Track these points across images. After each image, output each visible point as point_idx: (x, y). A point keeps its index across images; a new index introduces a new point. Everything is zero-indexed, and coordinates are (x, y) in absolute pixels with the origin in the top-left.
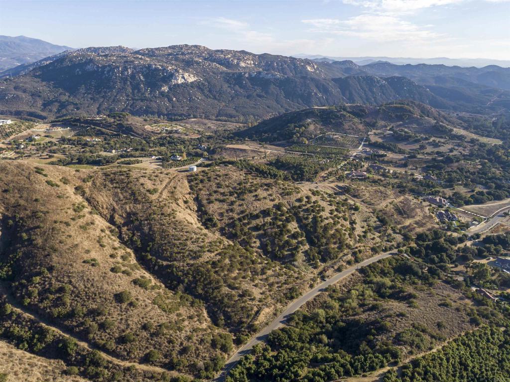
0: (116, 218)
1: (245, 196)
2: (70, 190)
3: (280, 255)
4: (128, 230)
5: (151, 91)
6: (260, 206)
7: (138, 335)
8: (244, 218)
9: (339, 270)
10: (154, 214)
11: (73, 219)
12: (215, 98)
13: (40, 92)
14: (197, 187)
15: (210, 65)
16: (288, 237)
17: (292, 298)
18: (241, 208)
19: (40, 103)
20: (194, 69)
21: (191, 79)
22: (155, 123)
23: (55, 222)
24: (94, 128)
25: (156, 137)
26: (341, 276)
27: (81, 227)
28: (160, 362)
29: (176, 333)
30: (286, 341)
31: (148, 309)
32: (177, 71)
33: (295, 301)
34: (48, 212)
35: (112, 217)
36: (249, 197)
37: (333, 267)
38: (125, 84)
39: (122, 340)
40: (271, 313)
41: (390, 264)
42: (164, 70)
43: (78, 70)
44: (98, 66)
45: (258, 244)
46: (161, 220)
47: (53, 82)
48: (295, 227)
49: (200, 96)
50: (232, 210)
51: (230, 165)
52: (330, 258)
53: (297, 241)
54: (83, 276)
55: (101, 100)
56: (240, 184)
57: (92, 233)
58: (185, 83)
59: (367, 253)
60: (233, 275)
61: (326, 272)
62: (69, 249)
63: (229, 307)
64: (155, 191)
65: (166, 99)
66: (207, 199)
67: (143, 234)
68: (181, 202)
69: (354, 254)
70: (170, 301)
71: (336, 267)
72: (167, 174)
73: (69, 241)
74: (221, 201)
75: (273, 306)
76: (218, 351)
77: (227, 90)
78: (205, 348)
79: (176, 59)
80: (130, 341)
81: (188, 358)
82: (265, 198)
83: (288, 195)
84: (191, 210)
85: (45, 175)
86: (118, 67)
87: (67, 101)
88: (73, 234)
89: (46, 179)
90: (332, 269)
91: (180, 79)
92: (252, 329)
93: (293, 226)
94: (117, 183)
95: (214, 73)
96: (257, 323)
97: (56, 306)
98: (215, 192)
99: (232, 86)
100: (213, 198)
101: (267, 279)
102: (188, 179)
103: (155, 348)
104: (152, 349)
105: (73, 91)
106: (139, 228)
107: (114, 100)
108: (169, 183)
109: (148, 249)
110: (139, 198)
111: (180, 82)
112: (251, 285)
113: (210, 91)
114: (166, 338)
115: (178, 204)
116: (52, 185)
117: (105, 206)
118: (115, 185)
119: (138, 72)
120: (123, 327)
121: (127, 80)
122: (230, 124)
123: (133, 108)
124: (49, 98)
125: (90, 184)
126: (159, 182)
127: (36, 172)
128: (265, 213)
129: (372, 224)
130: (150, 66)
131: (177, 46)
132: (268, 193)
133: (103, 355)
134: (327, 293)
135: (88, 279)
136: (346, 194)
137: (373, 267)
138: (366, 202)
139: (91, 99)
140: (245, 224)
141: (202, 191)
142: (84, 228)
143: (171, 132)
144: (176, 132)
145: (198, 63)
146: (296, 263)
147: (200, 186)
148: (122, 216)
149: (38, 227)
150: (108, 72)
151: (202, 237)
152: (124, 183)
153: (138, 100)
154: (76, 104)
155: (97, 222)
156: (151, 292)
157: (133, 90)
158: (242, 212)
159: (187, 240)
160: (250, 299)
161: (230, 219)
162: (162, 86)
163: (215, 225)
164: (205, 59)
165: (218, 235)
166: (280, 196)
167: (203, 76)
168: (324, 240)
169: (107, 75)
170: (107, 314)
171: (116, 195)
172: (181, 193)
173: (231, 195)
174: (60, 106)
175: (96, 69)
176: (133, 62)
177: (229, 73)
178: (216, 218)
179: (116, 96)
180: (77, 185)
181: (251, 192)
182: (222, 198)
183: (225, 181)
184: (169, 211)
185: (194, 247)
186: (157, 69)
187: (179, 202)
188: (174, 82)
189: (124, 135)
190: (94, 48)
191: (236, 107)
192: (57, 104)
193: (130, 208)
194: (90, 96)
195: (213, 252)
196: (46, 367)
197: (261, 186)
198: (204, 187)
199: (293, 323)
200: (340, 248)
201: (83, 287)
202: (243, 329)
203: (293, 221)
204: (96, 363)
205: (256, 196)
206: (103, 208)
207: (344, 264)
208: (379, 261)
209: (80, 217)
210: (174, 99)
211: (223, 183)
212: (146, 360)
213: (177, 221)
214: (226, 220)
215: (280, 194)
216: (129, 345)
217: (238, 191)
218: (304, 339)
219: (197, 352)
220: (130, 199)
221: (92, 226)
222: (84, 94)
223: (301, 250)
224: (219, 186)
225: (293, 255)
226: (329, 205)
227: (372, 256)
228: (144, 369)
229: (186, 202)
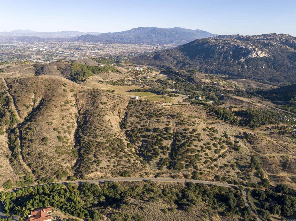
0: (81, 111)
1: (152, 119)
2: (71, 94)
3: (145, 154)
4: (82, 117)
5: (233, 61)
6: (156, 125)
7: (35, 155)
8: (142, 129)
9: (173, 177)
10: (95, 113)
11: (61, 106)
12: (275, 68)
13: (177, 57)
14: (130, 107)
15: (281, 46)
16: (158, 147)
17: (121, 175)
18: (145, 124)
19: (175, 62)
21: (262, 55)
23: (53, 105)
24: (176, 77)
25: (204, 86)
26: (169, 180)
27: (61, 110)
28: (33, 168)
29: (47, 161)
30: (85, 189)
31: (50, 148)
32: (254, 50)
33: (123, 178)
34: (54, 101)
35: (80, 110)
36: (154, 119)
37: (170, 173)
38: (220, 55)
39: (28, 154)
40: (101, 176)
41: (219, 191)
42: (246, 48)
43: (199, 47)
44: (210, 45)
45: (140, 144)
46: (96, 116)
47: (185, 53)
48: (168, 143)
49: (264, 66)
50: (138, 123)
52: (173, 168)
53: (162, 151)
54: (41, 127)
55: (204, 63)
56: (154, 111)
57: (64, 113)
58: (257, 57)
59: (209, 178)
60: (102, 151)
61: (163, 174)
62: (47, 116)
63: (83, 163)
64: (105, 103)
65: (241, 66)
66: (131, 114)
67: (86, 120)
68: (116, 113)
69: (194, 173)
70: (65, 150)
71: (172, 174)
72: (120, 98)
73: (50, 114)
74: (137, 117)
75: (104, 173)
76: (55, 176)
77: (286, 64)
78: (51, 172)
79: (258, 43)
80: (30, 156)
81: (42, 172)
82: (163, 122)
83: (180, 125)
84: (120, 117)
85: (65, 87)
86: (219, 46)
87: (187, 62)
88: (55, 111)
89: (64, 88)
90: (169, 175)
91: (254, 55)
92: (82, 177)
94: (92, 96)
95: (282, 52)
96: (86, 176)
97: (25, 134)
98: (138, 112)
99: (292, 61)
100: (134, 114)
101: (118, 161)
102: (129, 102)
103: (35, 162)
104: (34, 162)
105: (192, 58)
106: (86, 118)
107: (210, 64)
108: (118, 101)
109: (82, 127)
110: (95, 105)
111: (253, 56)
112: (107, 160)
113: (273, 64)
114: (42, 161)
115: (113, 112)
116: (64, 91)
117: (81, 105)
118: (91, 97)
119: (230, 50)
120: (34, 150)
121: (222, 53)
123: (218, 70)
124: (180, 60)
125: (82, 94)
126: (112, 100)
127: (63, 85)
128: (155, 130)
129: (242, 163)
130: (238, 46)
131: (268, 34)
132: (168, 120)
133: (20, 156)
134: (145, 183)
135: (41, 129)
136: (245, 139)
137: (199, 186)
138: (255, 149)
140: (140, 132)
141: (132, 110)
142: (62, 110)
145: (272, 45)
146: (151, 162)
147: (133, 107)
148: (84, 110)
149: (46, 105)
150: (213, 49)
151: (107, 130)
152: (94, 97)
153: (223, 65)
154: (191, 65)
155: (71, 110)
156: (61, 143)
157: (223, 59)
158: (144, 126)
159: (98, 129)
160: (97, 165)
161: (135, 127)
162: (241, 58)
163: (125, 128)
164: (281, 43)
166: (175, 124)
167: (273, 54)
168: (180, 157)
169: (212, 50)
170: (34, 143)
171: (88, 101)
172: (119, 108)
173: (145, 116)
174: (183, 65)
175: (208, 47)
176: (229, 43)
177: (293, 53)
178: (128, 125)
179: (212, 62)
180: (76, 93)
181: (157, 117)
182: (138, 115)
183: (148, 107)
184: (103, 113)
185: (98, 132)
186: (242, 48)
187: (114, 112)
188: (249, 56)
190: (223, 35)
191: (287, 75)
192: (182, 64)
193: (88, 108)
194: (199, 61)
195: (105, 138)
196: (5, 151)
197: (167, 116)
198: (134, 108)
199: (102, 185)
200: (187, 166)
201: (38, 130)
202: (78, 175)
203: (170, 140)
204: (15, 158)
205: (158, 120)
206: (79, 105)
207: (181, 175)
208: (210, 186)
209: (64, 106)
210: (246, 67)
211: (145, 108)
212: (29, 165)
213: (102, 119)
214: (133, 127)
215: (176, 123)
216: (29, 156)
217: (150, 115)
218: (95, 193)
219: (47, 172)
220: (91, 104)
221: (67, 111)
222: (197, 59)
223: (161, 156)
224: (142, 109)
225: (152, 157)
226: (210, 139)
227: (213, 180)
228: (26, 168)
229: (119, 113)
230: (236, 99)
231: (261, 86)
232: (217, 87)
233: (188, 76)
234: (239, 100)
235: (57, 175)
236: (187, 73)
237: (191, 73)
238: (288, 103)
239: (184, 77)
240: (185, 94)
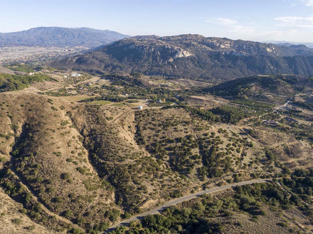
0: (84, 131)
1: (168, 128)
2: (63, 113)
3: (179, 168)
4: (89, 139)
5: (163, 61)
6: (176, 135)
7: (64, 199)
8: (163, 141)
9: (219, 185)
10: (106, 132)
11: (58, 129)
12: (200, 67)
13: (104, 60)
14: (139, 119)
15: (201, 46)
16: (189, 157)
17: (174, 197)
18: (163, 135)
19: (103, 65)
20: (191, 49)
21: (188, 54)
22: (156, 80)
23: (48, 129)
24: (121, 81)
25: (154, 88)
26: (217, 189)
27: (61, 134)
28: (71, 218)
29: (86, 202)
30: (153, 223)
31: (78, 186)
32: (180, 50)
33: (176, 199)
34: (46, 124)
35: (83, 131)
36: (171, 129)
37: (215, 182)
38: (149, 56)
39: (54, 200)
40: (155, 204)
41: (261, 187)
42: (172, 49)
43: (125, 48)
44: (136, 47)
45: (168, 159)
46: (108, 136)
47: (112, 55)
48: (196, 152)
49: (191, 65)
50: (157, 136)
51: (181, 108)
52: (214, 176)
53: (195, 161)
54: (49, 161)
55: (135, 65)
56: (167, 120)
57: (66, 138)
58: (183, 57)
59: (246, 177)
60: (140, 175)
61: (208, 184)
62: (48, 145)
63: (128, 194)
64: (111, 118)
65: (171, 66)
66: (143, 127)
67: (96, 142)
68: (126, 127)
69: (234, 176)
70: (95, 183)
71: (217, 183)
72: (123, 110)
73: (51, 141)
74: (151, 129)
75: (157, 200)
76: (107, 219)
77: (209, 62)
78: (100, 216)
79: (181, 43)
80: (59, 202)
81: (87, 219)
82: (181, 130)
83: (198, 130)
84: (132, 132)
85: (52, 104)
86: (146, 47)
87: (117, 65)
88: (54, 137)
89: (51, 105)
90: (214, 183)
91: (181, 55)
92: (137, 211)
93: (195, 151)
94: (91, 111)
95: (202, 51)
96: (141, 207)
97: (30, 174)
98: (150, 123)
99: (213, 60)
100: (147, 127)
101: (161, 182)
102: (135, 114)
103: (71, 209)
104: (69, 209)
105: (121, 60)
106: (95, 139)
107: (141, 66)
108: (122, 115)
109: (96, 151)
110: (100, 122)
111: (180, 56)
112: (149, 184)
113: (198, 62)
114: (79, 204)
115: (123, 128)
116: (54, 109)
117: (80, 124)
118: (89, 113)
119: (157, 50)
120: (58, 193)
121: (150, 54)
122: (204, 83)
123: (151, 71)
124: (108, 63)
125: (76, 111)
126: (116, 114)
127: (48, 101)
128: (178, 140)
129: (260, 157)
130: (164, 46)
131: (184, 35)
132: (185, 127)
133: (42, 206)
134: (201, 199)
135: (51, 163)
136: (249, 135)
137: (245, 187)
138: (262, 142)
139: (129, 64)
140: (162, 145)
141: (142, 122)
142: (62, 134)
143: (163, 86)
144: (167, 86)
145: (194, 45)
146: (189, 175)
147: (142, 118)
148: (88, 130)
149: (38, 131)
150: (141, 49)
151: (130, 149)
152: (94, 112)
153: (154, 66)
154: (121, 67)
155: (72, 132)
156: (85, 176)
157: (153, 60)
158: (163, 137)
159: (119, 149)
160: (144, 192)
161: (154, 141)
162: (169, 58)
163: (143, 143)
164: (199, 43)
165: (143, 149)
166: (193, 131)
167: (196, 53)
168: (214, 163)
169: (140, 51)
170: (53, 184)
171: (88, 118)
172: (128, 121)
173: (159, 126)
174: (113, 68)
175: (135, 48)
176: (155, 44)
177: (212, 52)
178: (145, 139)
179: (143, 64)
180: (68, 110)
181: (173, 125)
182: (153, 127)
183: (158, 117)
184: (115, 131)
185: (122, 154)
186: (168, 49)
187: (124, 127)
188: (177, 56)
189: (136, 86)
190: (140, 36)
191: (213, 73)
192: (111, 67)
193: (93, 127)
194: (129, 63)
195: (133, 159)
196: (12, 206)
197: (181, 123)
198: (144, 119)
199: (165, 213)
200: (225, 170)
201: (47, 166)
202: (131, 210)
203: (196, 147)
204: (36, 210)
205: (176, 128)
206: (79, 125)
207: (225, 182)
208: (253, 184)
209: (62, 128)
210: (176, 66)
211: (156, 118)
212: (63, 214)
213: (117, 138)
214: (151, 141)
215: (193, 129)
216: (57, 204)
217: (164, 124)
218: (166, 225)
219: (94, 217)
220: (95, 121)
221: (68, 134)
222: (126, 62)
223: (196, 167)
224: (153, 119)
225: (188, 170)
226: (228, 140)
227: (250, 179)
228: (60, 219)
229: (129, 127)
230: (195, 98)
231: (198, 84)
232: (166, 88)
233: (134, 79)
234: (198, 99)
235: (109, 217)
236: (132, 77)
237: (135, 76)
238: (237, 98)
239: (130, 80)
240: (142, 99)
